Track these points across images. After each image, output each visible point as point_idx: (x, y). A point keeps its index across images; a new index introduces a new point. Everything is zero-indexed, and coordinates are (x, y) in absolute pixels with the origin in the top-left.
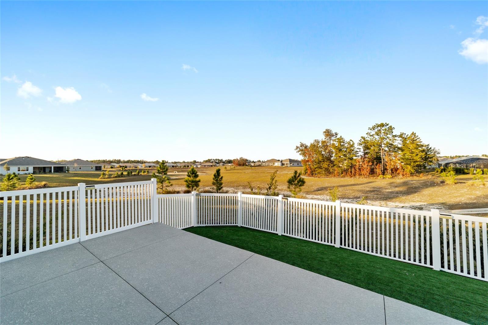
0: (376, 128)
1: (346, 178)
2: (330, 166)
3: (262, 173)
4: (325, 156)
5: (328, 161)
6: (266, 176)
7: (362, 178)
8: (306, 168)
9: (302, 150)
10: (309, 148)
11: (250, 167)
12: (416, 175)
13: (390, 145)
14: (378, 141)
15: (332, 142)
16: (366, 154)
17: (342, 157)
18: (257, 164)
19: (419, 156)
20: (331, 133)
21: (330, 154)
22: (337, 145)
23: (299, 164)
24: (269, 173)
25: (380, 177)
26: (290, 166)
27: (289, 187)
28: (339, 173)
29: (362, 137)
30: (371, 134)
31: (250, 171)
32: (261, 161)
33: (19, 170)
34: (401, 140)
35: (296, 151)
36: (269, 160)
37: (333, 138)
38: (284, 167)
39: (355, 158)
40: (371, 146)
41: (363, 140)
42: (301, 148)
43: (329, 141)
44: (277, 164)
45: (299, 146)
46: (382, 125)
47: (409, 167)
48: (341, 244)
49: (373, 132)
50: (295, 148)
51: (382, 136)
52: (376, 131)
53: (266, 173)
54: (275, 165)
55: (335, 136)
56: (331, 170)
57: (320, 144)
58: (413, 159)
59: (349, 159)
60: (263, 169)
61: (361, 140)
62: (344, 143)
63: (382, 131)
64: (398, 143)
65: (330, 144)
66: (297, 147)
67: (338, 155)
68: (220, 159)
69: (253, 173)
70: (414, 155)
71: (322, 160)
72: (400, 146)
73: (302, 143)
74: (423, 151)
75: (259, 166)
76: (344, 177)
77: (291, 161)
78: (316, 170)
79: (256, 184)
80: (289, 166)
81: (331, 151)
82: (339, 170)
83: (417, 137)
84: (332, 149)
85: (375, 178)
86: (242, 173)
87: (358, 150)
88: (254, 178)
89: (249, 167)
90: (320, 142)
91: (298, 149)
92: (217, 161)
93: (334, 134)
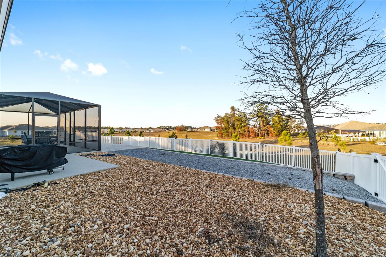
7: (249, 139)
8: (219, 132)
12: (279, 137)
20: (235, 109)
21: (234, 123)
25: (258, 138)
37: (236, 112)
38: (212, 132)
42: (218, 118)
43: (234, 114)
44: (207, 130)
45: (216, 117)
50: (214, 118)
54: (206, 130)
65: (234, 116)
66: (216, 118)
67: (237, 124)
68: (170, 126)
73: (219, 115)
74: (282, 121)
75: (195, 131)
80: (216, 131)
81: (234, 121)
85: (256, 138)
90: (229, 115)
93: (237, 110)
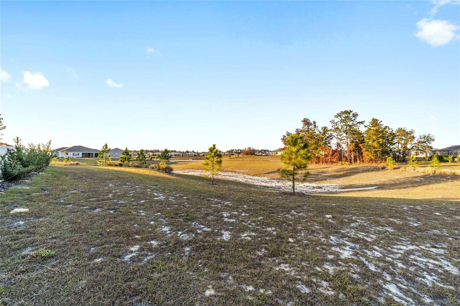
25: (339, 164)
33: (73, 155)
35: (282, 140)
37: (311, 127)
45: (285, 135)
51: (346, 123)
54: (278, 154)
93: (312, 123)
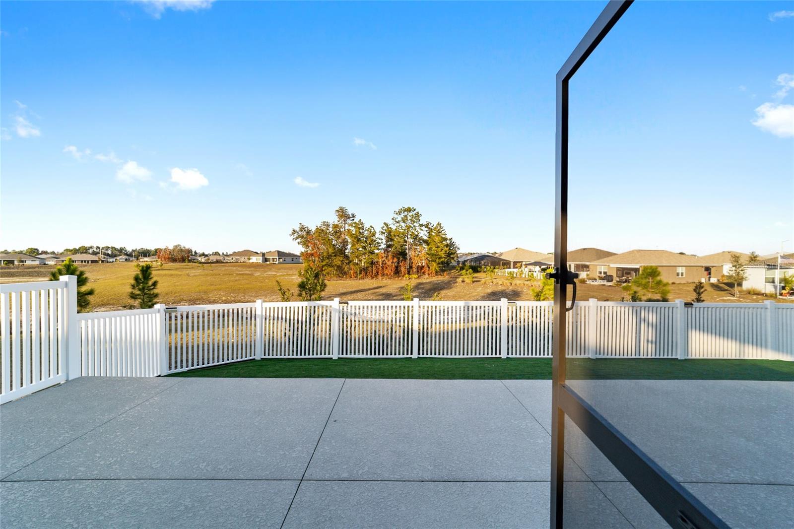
0: (402, 212)
1: (366, 280)
2: (343, 264)
3: (226, 274)
4: (338, 248)
5: (341, 256)
6: (236, 281)
7: (386, 279)
8: (309, 266)
9: (302, 237)
10: (314, 234)
11: (200, 265)
12: (440, 275)
13: (415, 237)
14: (405, 230)
15: (347, 227)
16: (389, 246)
17: (361, 249)
18: (214, 258)
19: (443, 252)
20: (347, 213)
21: (344, 245)
22: (354, 232)
23: (294, 259)
24: (241, 274)
25: (406, 278)
26: (280, 263)
27: (301, 294)
28: (356, 273)
29: (385, 224)
30: (397, 220)
31: (200, 271)
32: (221, 254)
34: (427, 231)
35: (292, 237)
36: (237, 251)
37: (349, 221)
38: (268, 264)
39: (376, 251)
40: (395, 236)
41: (385, 228)
42: (300, 233)
43: (344, 225)
44: (254, 260)
45: (297, 229)
46: (409, 210)
47: (434, 264)
48: (419, 354)
49: (399, 218)
50: (291, 232)
51: (408, 223)
52: (403, 216)
53: (234, 274)
54: (251, 261)
55: (351, 219)
56: (346, 269)
57: (331, 229)
58: (438, 255)
59: (370, 253)
60: (227, 268)
61: (383, 227)
62: (363, 229)
63: (409, 218)
64: (423, 234)
65: (345, 229)
66: (294, 231)
67: (355, 247)
69: (207, 275)
70: (439, 249)
71: (333, 253)
72: (425, 238)
73: (303, 226)
74: (447, 246)
75: (218, 262)
76: (362, 278)
77: (281, 254)
78: (323, 269)
79: (218, 296)
80: (277, 263)
81: (346, 240)
82: (356, 268)
83: (442, 228)
84: (347, 237)
85: (400, 278)
86: (180, 275)
87: (380, 241)
88: (212, 285)
89: (197, 264)
90: (331, 226)
91: (296, 235)
92: (109, 252)
93: (351, 216)
